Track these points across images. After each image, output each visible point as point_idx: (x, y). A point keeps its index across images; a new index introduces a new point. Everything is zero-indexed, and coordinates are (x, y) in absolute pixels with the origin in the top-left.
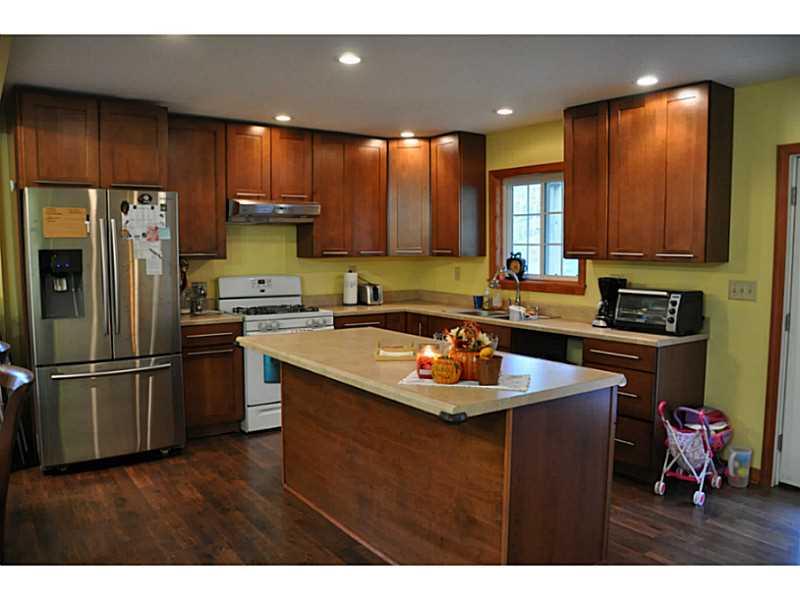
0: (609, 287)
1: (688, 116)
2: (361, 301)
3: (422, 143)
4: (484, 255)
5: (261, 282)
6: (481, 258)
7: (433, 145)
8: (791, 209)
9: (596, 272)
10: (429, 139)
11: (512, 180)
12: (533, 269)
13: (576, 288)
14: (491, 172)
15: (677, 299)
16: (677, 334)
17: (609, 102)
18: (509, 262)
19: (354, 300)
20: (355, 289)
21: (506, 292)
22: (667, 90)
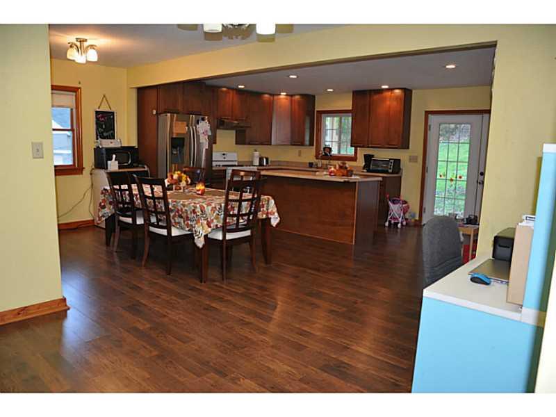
0: (368, 158)
1: (397, 98)
2: (261, 164)
3: (289, 98)
4: (313, 145)
5: (224, 154)
6: (311, 147)
7: (293, 98)
8: (428, 132)
9: (362, 152)
10: (292, 96)
11: (326, 115)
12: (335, 152)
13: (354, 159)
14: (317, 111)
15: (392, 161)
16: (392, 173)
17: (370, 91)
18: (324, 148)
19: (258, 164)
20: (258, 159)
21: (323, 161)
22: (391, 90)
